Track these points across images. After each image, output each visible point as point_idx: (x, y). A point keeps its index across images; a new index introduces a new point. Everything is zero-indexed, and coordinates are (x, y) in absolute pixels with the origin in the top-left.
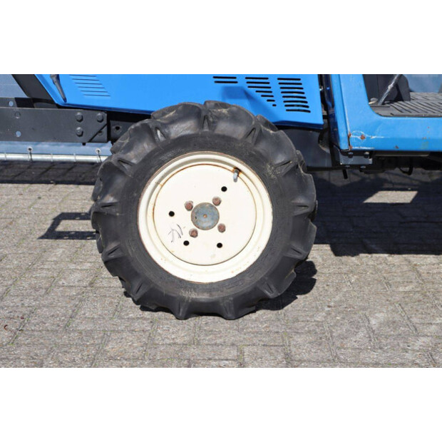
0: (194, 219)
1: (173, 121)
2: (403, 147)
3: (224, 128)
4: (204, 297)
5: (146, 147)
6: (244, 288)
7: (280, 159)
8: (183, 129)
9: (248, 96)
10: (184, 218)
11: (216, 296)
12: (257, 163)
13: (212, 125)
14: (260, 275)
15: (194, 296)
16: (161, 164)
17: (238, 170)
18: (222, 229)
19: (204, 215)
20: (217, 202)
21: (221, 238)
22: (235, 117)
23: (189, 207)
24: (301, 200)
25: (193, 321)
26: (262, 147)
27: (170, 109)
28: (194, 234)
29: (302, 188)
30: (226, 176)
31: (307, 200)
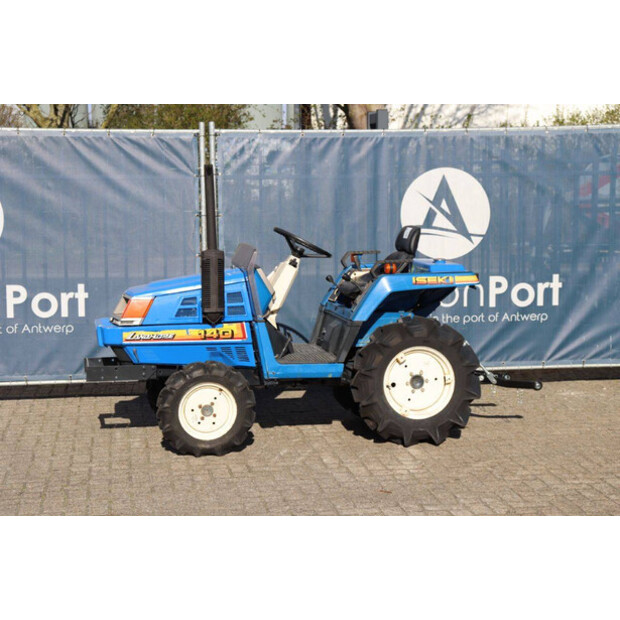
0: (203, 412)
1: (193, 370)
2: (291, 377)
3: (215, 372)
4: (208, 446)
5: (182, 382)
6: (226, 441)
7: (240, 384)
8: (197, 374)
9: (221, 355)
10: (198, 412)
11: (213, 446)
12: (230, 387)
13: (210, 372)
14: (232, 435)
15: (203, 446)
16: (188, 389)
17: (221, 390)
18: (215, 416)
19: (207, 410)
20: (212, 404)
21: (214, 420)
22: (219, 367)
23: (200, 407)
24: (249, 402)
25: (203, 458)
26: (232, 380)
27: (192, 364)
28: (202, 419)
29: (249, 397)
30: (216, 393)
31: (251, 402)
